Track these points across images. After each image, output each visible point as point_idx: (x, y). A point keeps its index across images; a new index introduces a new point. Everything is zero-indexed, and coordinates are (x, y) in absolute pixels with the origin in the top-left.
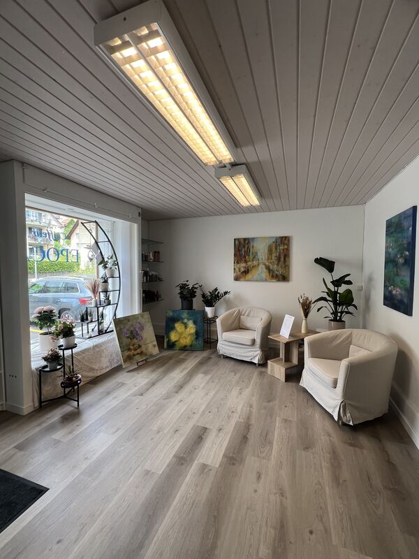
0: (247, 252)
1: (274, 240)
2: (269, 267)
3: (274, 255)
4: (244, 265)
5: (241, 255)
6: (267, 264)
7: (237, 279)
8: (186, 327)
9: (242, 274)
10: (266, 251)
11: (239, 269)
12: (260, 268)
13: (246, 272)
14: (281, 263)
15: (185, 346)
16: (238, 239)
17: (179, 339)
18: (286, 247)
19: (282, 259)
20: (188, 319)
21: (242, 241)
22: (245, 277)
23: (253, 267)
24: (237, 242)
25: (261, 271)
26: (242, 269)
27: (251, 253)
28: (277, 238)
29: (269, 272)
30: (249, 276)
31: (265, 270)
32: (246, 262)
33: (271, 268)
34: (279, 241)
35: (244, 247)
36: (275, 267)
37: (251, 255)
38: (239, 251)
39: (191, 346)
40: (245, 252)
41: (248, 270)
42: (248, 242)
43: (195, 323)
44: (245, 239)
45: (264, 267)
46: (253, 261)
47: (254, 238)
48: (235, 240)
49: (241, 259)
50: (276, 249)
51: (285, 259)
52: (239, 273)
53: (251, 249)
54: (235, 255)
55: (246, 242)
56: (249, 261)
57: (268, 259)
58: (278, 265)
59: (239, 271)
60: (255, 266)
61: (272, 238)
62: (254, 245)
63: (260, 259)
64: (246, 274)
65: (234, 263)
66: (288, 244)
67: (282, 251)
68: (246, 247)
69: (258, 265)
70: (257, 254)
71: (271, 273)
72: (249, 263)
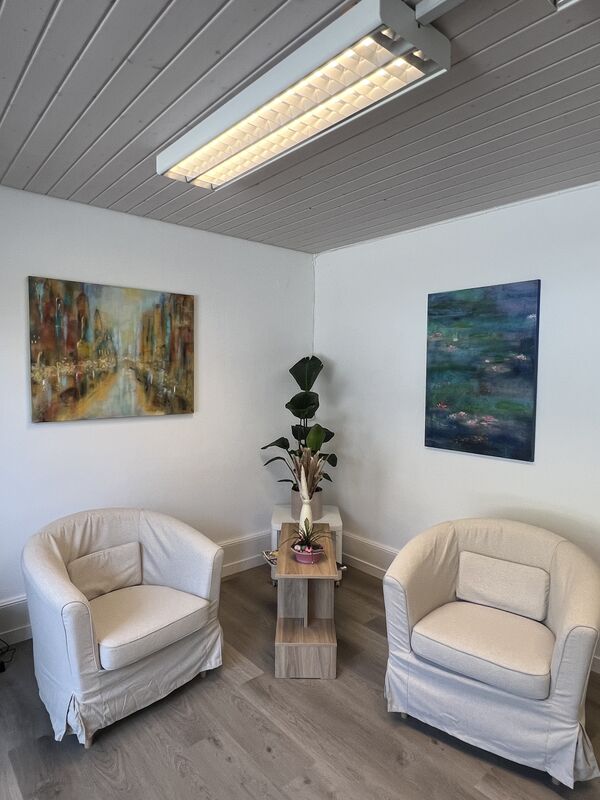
0: (79, 327)
1: (157, 300)
2: (145, 376)
3: (158, 342)
4: (68, 369)
5: (55, 337)
6: (140, 366)
7: (41, 416)
9: (61, 402)
10: (137, 330)
11: (53, 382)
12: (120, 380)
13: (77, 391)
14: (177, 364)
16: (47, 283)
18: (186, 323)
19: (178, 355)
21: (60, 290)
22: (73, 409)
23: (99, 375)
24: (40, 291)
25: (122, 388)
26: (64, 384)
27: (91, 332)
28: (164, 297)
29: (147, 390)
30: (88, 404)
31: (134, 384)
32: (75, 358)
33: (151, 376)
34: (169, 305)
35: (67, 308)
36: (160, 376)
37: (91, 339)
38: (50, 320)
40: (70, 326)
41: (83, 386)
42: (83, 296)
44: (69, 285)
45: (131, 374)
46: (99, 356)
47: (99, 287)
48: (32, 281)
49: (58, 350)
50: (163, 324)
51: (185, 355)
52: (50, 397)
53: (92, 321)
54: (34, 335)
55: (76, 294)
56: (87, 357)
57: (143, 353)
58: (168, 370)
59: (54, 389)
60: (106, 373)
61: (153, 293)
62: (102, 309)
63: (121, 352)
64: (76, 398)
65: (33, 362)
66: (191, 318)
67: (177, 333)
68: (75, 310)
69: (115, 369)
70: (108, 335)
71: (152, 394)
72: (85, 365)
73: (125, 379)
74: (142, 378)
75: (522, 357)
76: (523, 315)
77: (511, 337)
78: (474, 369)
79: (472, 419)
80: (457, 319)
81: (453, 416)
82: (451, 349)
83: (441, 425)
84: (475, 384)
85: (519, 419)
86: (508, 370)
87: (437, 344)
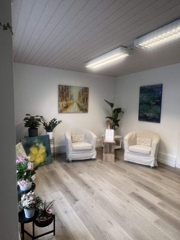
0: (67, 95)
1: (81, 89)
3: (81, 98)
4: (65, 103)
5: (63, 96)
6: (78, 102)
7: (61, 112)
9: (63, 109)
10: (78, 95)
11: (63, 105)
14: (85, 102)
15: (41, 163)
16: (62, 86)
17: (35, 159)
18: (87, 93)
19: (85, 100)
20: (39, 143)
21: (64, 87)
22: (66, 110)
23: (70, 104)
24: (61, 88)
25: (75, 107)
26: (64, 106)
27: (69, 95)
28: (83, 88)
30: (68, 110)
31: (77, 106)
32: (66, 101)
33: (80, 105)
34: (84, 90)
35: (65, 91)
36: (82, 105)
37: (69, 97)
38: (62, 93)
39: (44, 162)
40: (66, 94)
41: (68, 106)
42: (68, 88)
43: (44, 145)
44: (66, 86)
45: (76, 104)
46: (71, 100)
47: (71, 86)
48: (59, 86)
49: (64, 99)
50: (82, 94)
51: (87, 100)
53: (69, 93)
54: (59, 96)
55: (67, 88)
56: (68, 100)
57: (79, 100)
58: (83, 103)
61: (81, 87)
62: (71, 91)
63: (74, 99)
64: (66, 108)
65: (59, 101)
66: (88, 92)
67: (85, 95)
68: (67, 91)
69: (73, 103)
70: (72, 96)
71: (80, 108)
72: (68, 102)
73: (75, 105)
74: (79, 105)
75: (158, 101)
76: (159, 92)
77: (156, 96)
78: (149, 103)
79: (148, 114)
80: (145, 92)
81: (144, 114)
82: (144, 99)
83: (142, 116)
84: (149, 106)
85: (157, 114)
86: (155, 103)
87: (141, 98)
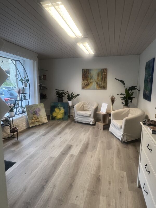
0: (88, 76)
1: (100, 70)
2: (98, 83)
3: (100, 77)
4: (86, 82)
5: (85, 77)
6: (97, 81)
7: (83, 88)
8: (60, 110)
9: (85, 86)
10: (97, 75)
11: (84, 83)
12: (94, 83)
13: (87, 85)
14: (103, 81)
15: (60, 119)
16: (84, 69)
17: (57, 115)
18: (105, 73)
19: (104, 79)
20: (61, 107)
21: (86, 70)
24: (83, 71)
25: (94, 84)
26: (86, 84)
28: (102, 69)
29: (98, 85)
30: (89, 87)
31: (96, 84)
32: (87, 80)
34: (102, 71)
35: (86, 73)
36: (100, 83)
37: (90, 77)
38: (84, 75)
39: (62, 118)
40: (87, 76)
41: (88, 84)
42: (89, 71)
43: (64, 108)
45: (95, 83)
46: (91, 80)
47: (91, 69)
48: (82, 70)
49: (85, 79)
50: (101, 74)
51: (105, 79)
52: (84, 86)
54: (82, 77)
55: (88, 71)
56: (89, 80)
57: (97, 79)
58: (102, 82)
59: (84, 84)
60: (91, 82)
62: (91, 73)
63: (94, 79)
64: (87, 86)
65: (82, 81)
67: (104, 75)
68: (88, 73)
70: (92, 76)
72: (89, 81)
